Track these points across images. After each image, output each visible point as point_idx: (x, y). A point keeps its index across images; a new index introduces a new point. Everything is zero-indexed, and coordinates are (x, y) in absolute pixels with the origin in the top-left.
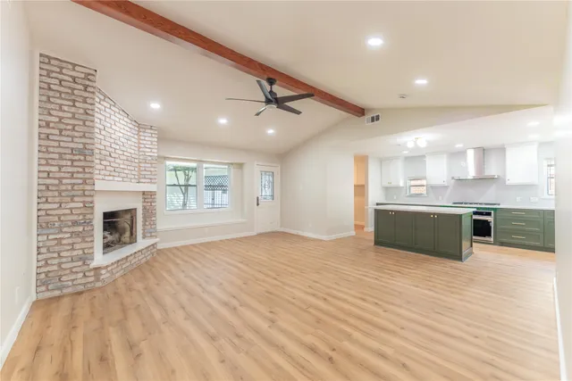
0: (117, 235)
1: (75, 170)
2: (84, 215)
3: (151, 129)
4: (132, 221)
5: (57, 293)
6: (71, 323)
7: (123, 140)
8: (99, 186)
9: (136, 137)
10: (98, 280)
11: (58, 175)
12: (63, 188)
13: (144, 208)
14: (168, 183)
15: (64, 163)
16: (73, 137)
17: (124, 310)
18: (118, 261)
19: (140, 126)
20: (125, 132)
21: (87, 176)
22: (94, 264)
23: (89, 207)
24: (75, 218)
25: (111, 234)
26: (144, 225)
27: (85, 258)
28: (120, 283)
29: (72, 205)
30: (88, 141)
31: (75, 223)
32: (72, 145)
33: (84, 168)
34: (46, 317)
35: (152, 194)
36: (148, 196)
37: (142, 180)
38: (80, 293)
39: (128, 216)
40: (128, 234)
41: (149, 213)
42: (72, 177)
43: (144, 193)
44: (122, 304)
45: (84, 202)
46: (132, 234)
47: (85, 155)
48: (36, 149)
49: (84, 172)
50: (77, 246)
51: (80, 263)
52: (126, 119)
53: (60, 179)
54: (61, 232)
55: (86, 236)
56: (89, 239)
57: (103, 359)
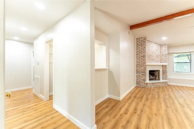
0: (155, 77)
1: (142, 60)
2: (144, 70)
3: (165, 45)
4: (159, 74)
5: (139, 86)
6: (140, 91)
7: (155, 51)
8: (147, 64)
9: (160, 49)
10: (147, 86)
11: (139, 62)
12: (140, 64)
13: (163, 70)
14: (174, 62)
15: (140, 59)
16: (142, 53)
17: (150, 93)
18: (153, 83)
19: (161, 45)
20: (156, 49)
21: (145, 62)
22: (146, 82)
23: (145, 69)
24: (142, 71)
25: (153, 77)
26: (163, 75)
27: (145, 80)
28: (152, 89)
29: (142, 68)
30: (145, 54)
31: (142, 72)
32: (142, 55)
33: (144, 60)
34: (136, 89)
35: (166, 66)
36: (164, 67)
37: (162, 62)
38: (143, 88)
39: (158, 72)
40: (157, 77)
41: (165, 72)
42: (142, 62)
43: (163, 66)
44: (150, 92)
45: (144, 68)
46: (158, 77)
47: (144, 57)
48: (136, 57)
49: (144, 61)
50: (143, 77)
51: (143, 81)
52: (156, 45)
53: (140, 62)
54: (140, 74)
55: (144, 75)
56: (145, 76)
57: (141, 97)
